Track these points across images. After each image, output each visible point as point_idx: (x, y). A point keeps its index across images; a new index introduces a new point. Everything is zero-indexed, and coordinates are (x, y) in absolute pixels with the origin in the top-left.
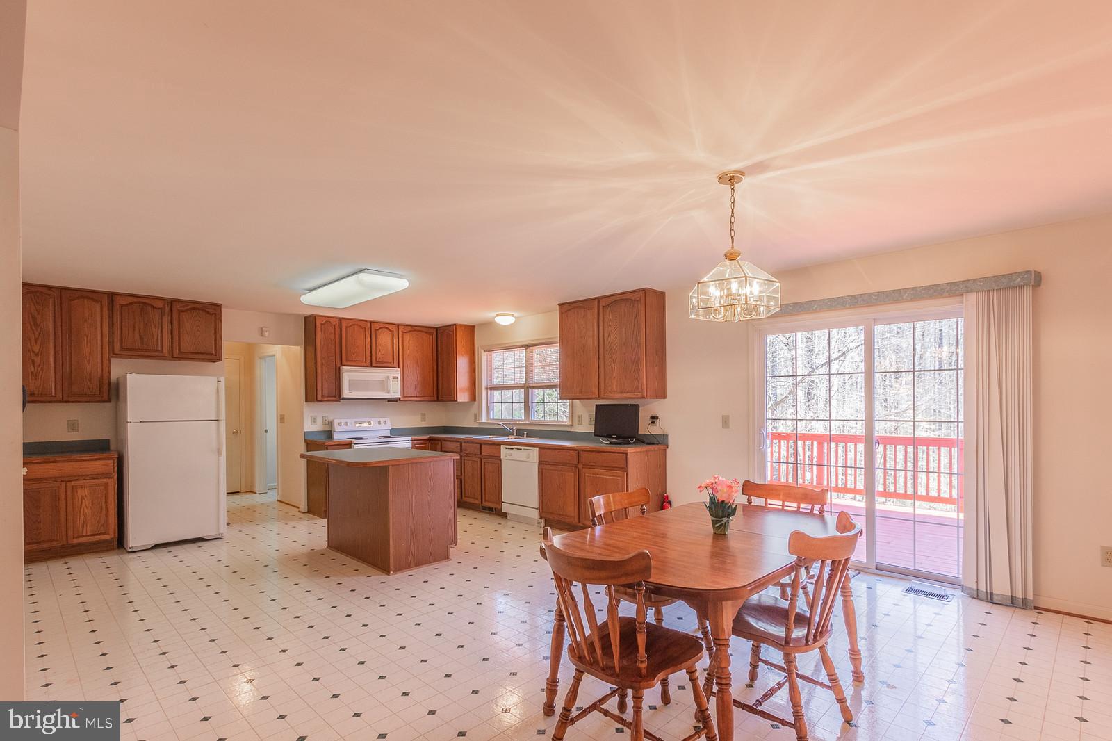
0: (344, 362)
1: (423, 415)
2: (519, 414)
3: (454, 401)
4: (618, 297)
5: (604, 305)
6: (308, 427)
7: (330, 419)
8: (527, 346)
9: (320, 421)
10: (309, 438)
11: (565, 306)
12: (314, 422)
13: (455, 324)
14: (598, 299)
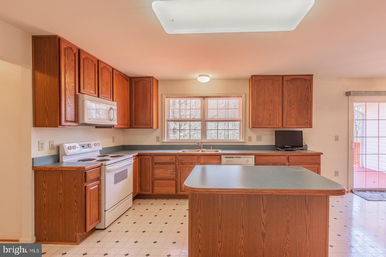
0: (82, 91)
1: (113, 138)
2: (197, 136)
3: (151, 128)
4: (297, 77)
5: (286, 79)
6: (36, 153)
7: (56, 143)
8: (204, 97)
9: (46, 146)
10: (36, 165)
11: (258, 77)
12: (42, 147)
13: (153, 77)
14: (283, 76)
